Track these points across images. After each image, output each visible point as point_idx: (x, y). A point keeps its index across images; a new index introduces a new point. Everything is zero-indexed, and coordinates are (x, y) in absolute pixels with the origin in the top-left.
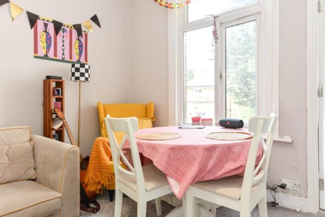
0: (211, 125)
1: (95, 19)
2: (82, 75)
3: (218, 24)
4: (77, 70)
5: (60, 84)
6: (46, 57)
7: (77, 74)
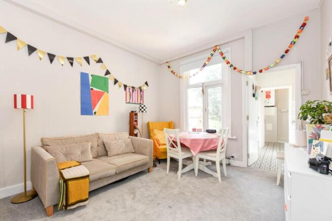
0: (201, 132)
1: (146, 83)
2: (144, 110)
3: (204, 87)
4: (142, 108)
5: (136, 114)
6: (129, 103)
7: (142, 110)
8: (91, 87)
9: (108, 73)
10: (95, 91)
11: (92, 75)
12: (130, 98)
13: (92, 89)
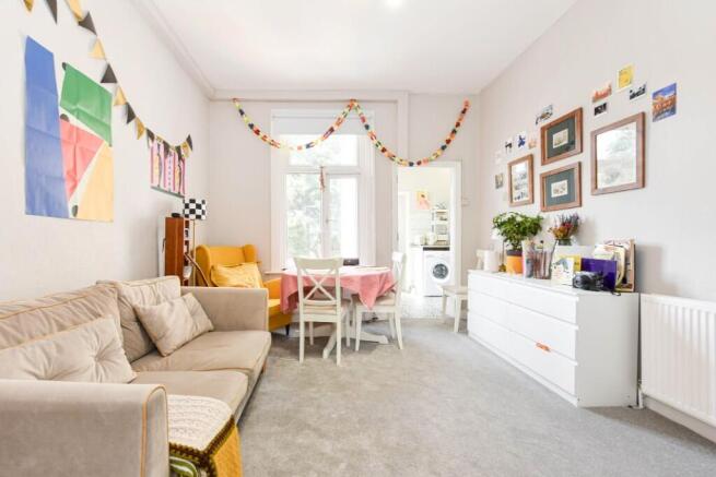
1: (189, 140)
2: (203, 212)
3: (324, 174)
5: (187, 224)
6: (158, 188)
8: (62, 111)
9: (109, 77)
10: (72, 127)
11: (64, 65)
12: (160, 173)
13: (64, 117)
